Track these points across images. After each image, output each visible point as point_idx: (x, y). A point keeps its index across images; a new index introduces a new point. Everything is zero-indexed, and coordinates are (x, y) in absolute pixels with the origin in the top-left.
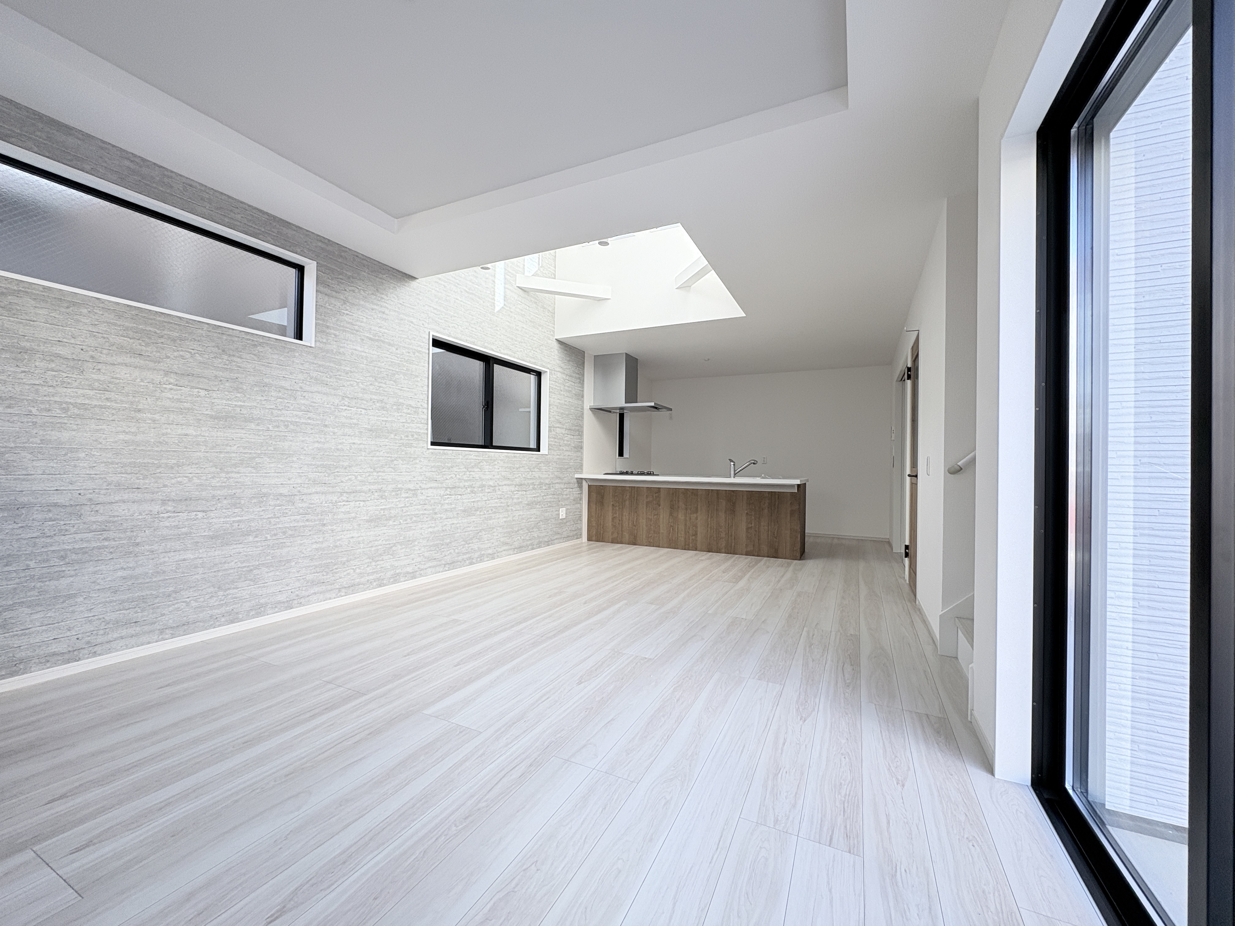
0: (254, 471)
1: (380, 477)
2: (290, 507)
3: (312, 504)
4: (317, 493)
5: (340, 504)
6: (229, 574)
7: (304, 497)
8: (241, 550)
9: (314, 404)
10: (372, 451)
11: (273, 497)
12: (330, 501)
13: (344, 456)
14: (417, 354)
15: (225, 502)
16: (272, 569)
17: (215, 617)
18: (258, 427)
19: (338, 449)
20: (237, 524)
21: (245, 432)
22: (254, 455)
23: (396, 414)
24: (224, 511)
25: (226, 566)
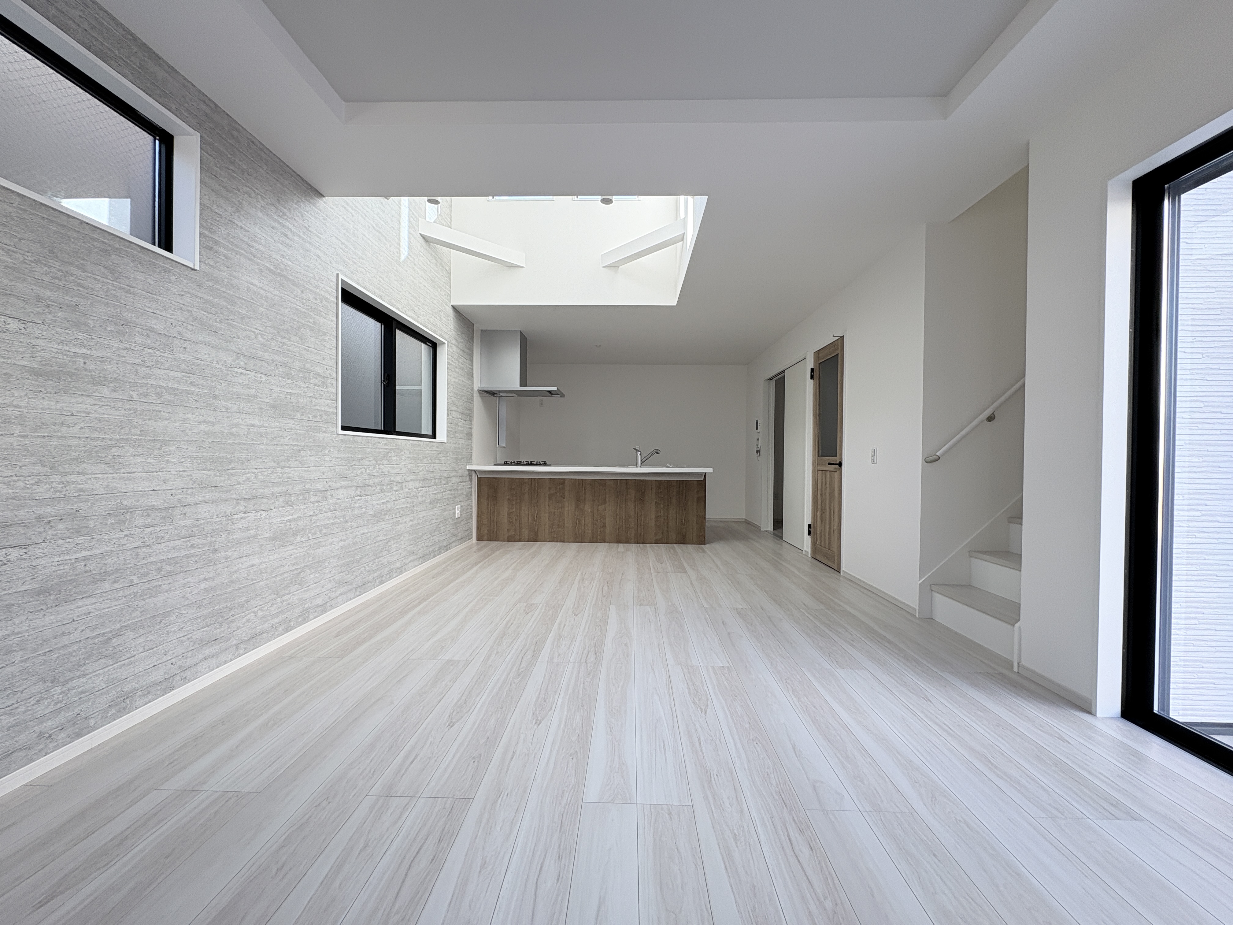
0: (109, 470)
1: (285, 475)
2: (167, 527)
3: (198, 520)
4: (205, 502)
5: (236, 516)
6: (70, 654)
7: (187, 509)
8: (90, 608)
9: (199, 362)
10: (275, 437)
11: (140, 512)
12: (222, 514)
13: (240, 444)
14: (324, 302)
15: (61, 526)
16: (142, 631)
17: (47, 735)
18: (116, 395)
19: (232, 434)
20: (83, 564)
21: (93, 402)
22: (109, 442)
23: (302, 384)
24: (60, 542)
25: (65, 640)
